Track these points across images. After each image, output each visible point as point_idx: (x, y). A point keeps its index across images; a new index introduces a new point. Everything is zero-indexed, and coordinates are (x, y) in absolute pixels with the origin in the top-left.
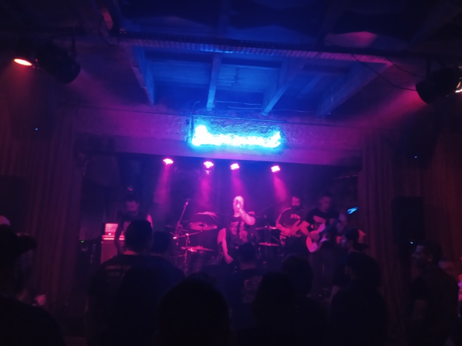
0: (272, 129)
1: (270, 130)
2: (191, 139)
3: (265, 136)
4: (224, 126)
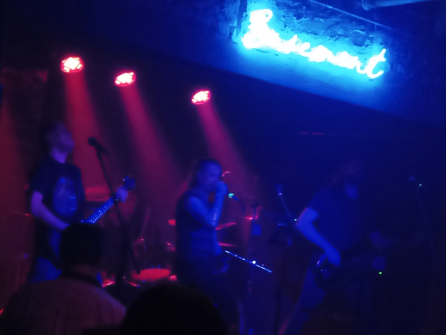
3: (359, 53)
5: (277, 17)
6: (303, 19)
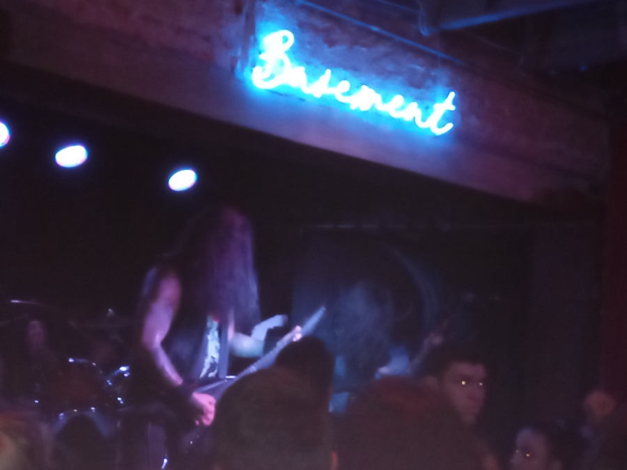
0: (435, 80)
1: (429, 82)
2: (243, 67)
4: (331, 43)
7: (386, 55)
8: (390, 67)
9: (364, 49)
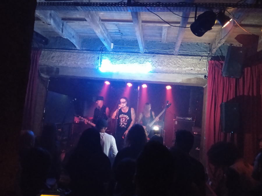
0: (147, 61)
3: (142, 66)
5: (112, 61)
6: (120, 60)
7: (133, 59)
8: (135, 61)
9: (127, 59)
